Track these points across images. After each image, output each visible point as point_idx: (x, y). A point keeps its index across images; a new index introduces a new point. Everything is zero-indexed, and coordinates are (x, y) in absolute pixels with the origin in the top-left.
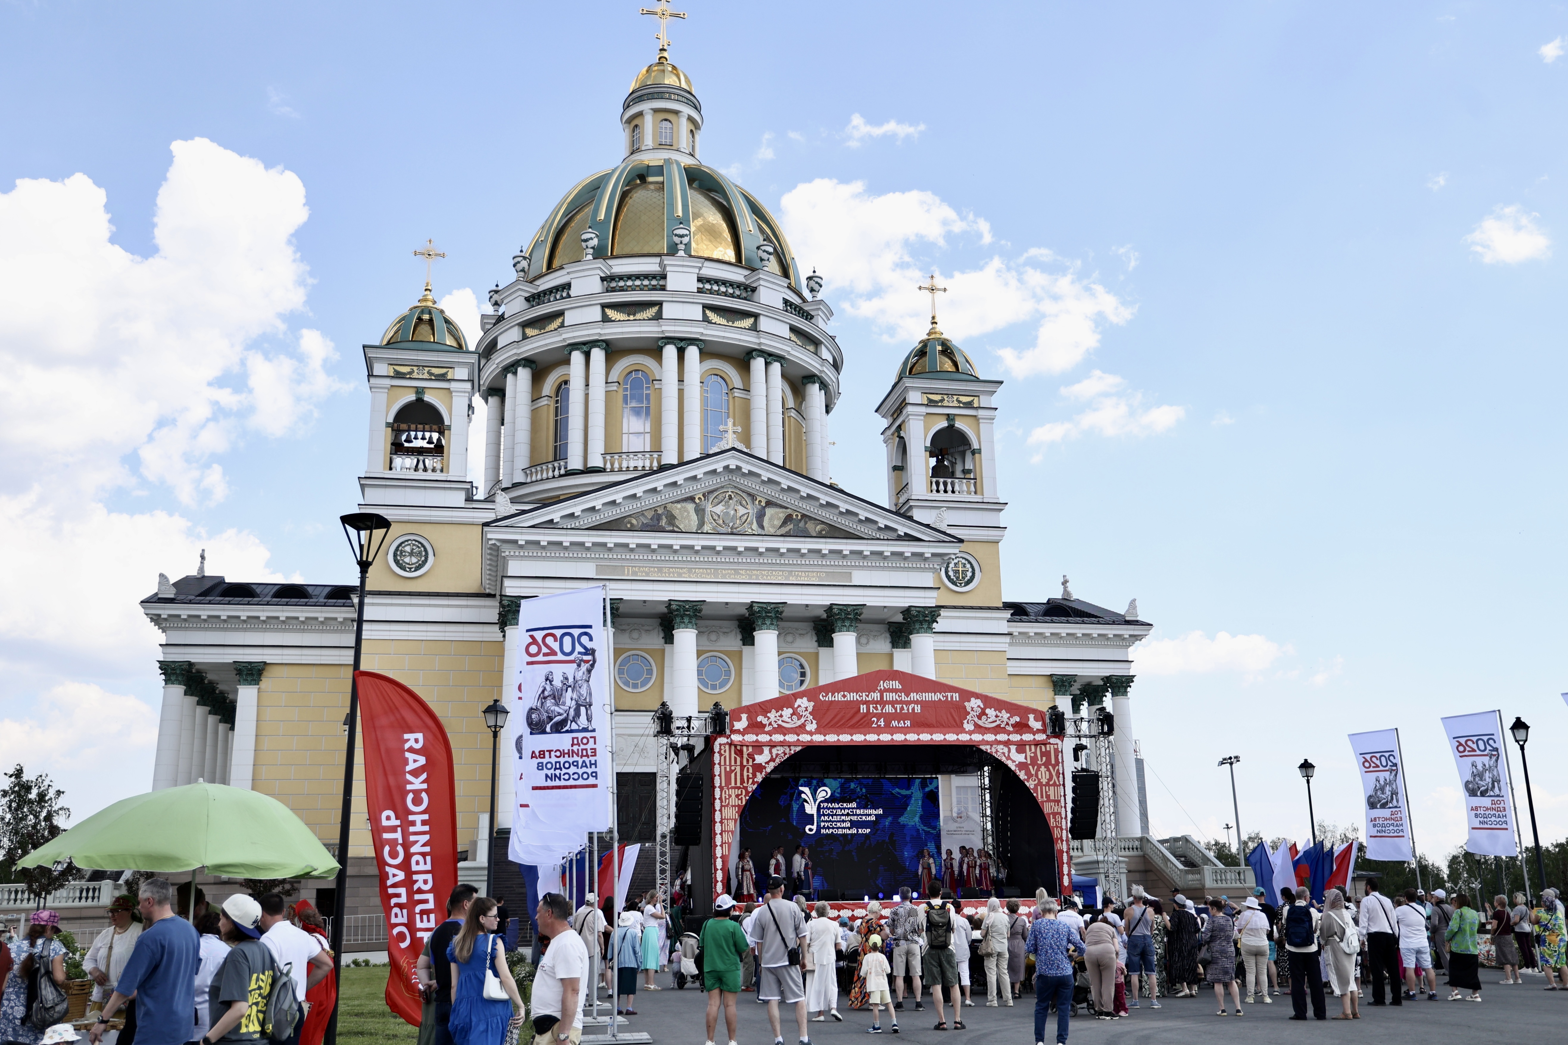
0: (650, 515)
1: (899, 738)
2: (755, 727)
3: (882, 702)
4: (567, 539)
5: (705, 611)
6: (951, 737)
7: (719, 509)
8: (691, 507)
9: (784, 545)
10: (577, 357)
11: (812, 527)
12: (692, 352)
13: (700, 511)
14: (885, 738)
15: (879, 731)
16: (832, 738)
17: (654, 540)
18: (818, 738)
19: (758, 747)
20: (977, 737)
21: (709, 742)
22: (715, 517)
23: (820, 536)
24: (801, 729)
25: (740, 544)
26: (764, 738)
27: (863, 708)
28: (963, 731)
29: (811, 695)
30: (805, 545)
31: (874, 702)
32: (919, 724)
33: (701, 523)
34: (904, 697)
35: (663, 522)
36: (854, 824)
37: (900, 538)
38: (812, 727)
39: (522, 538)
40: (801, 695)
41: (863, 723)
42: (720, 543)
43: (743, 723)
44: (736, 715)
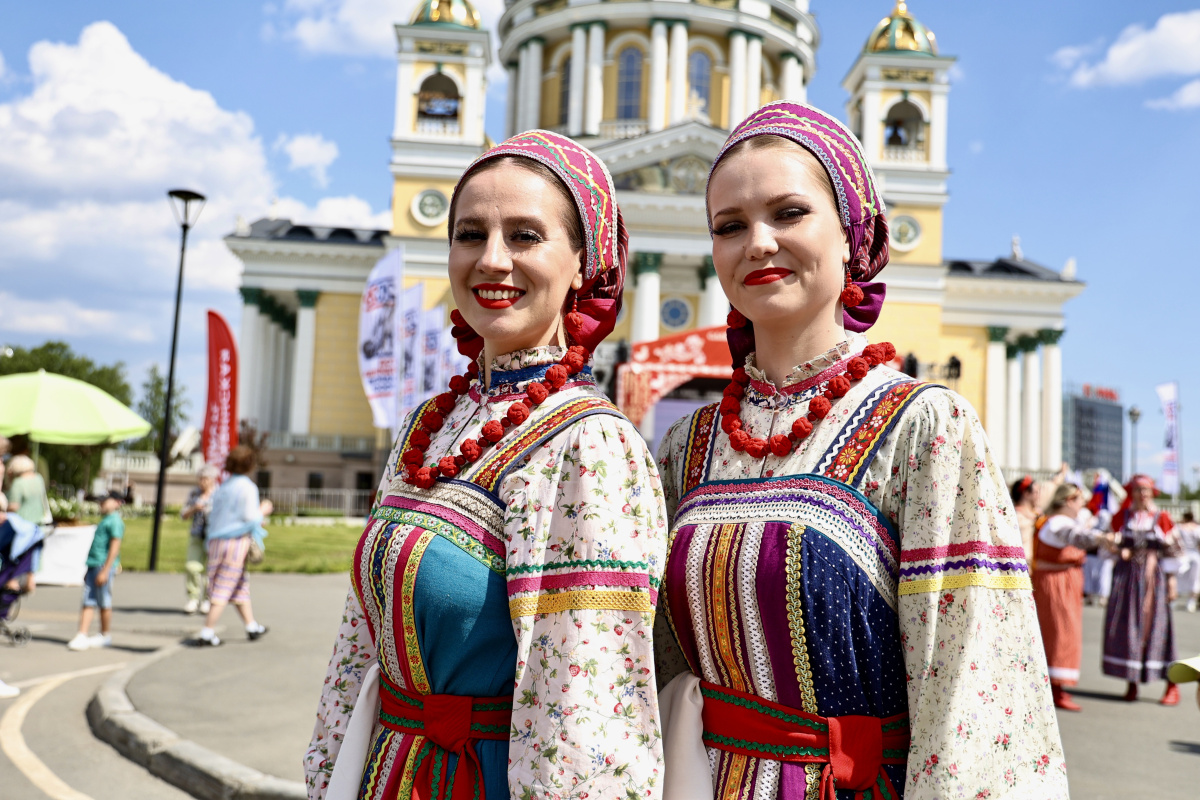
2: (653, 358)
5: (667, 261)
7: (681, 174)
8: (657, 171)
10: (579, 34)
12: (680, 32)
13: (665, 175)
16: (715, 370)
18: (706, 370)
19: (655, 375)
21: (615, 369)
22: (676, 178)
24: (690, 362)
26: (659, 367)
29: (701, 334)
33: (666, 186)
38: (701, 359)
40: (691, 334)
42: (679, 203)
43: (643, 354)
44: (638, 348)
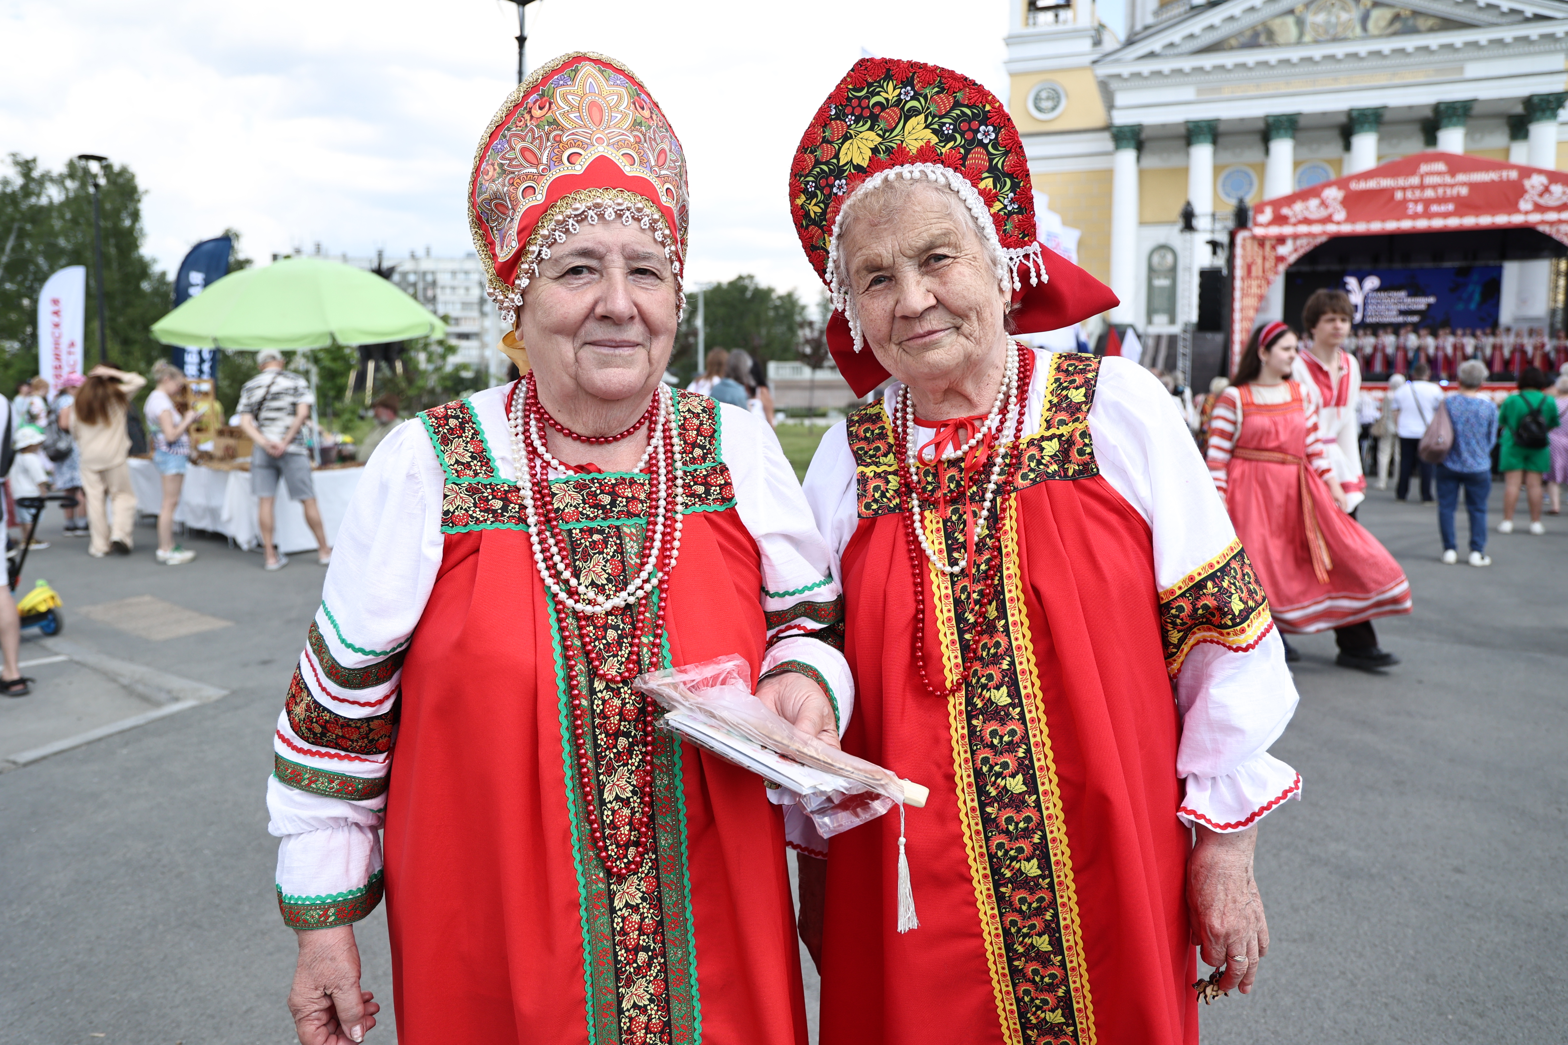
0: (1248, 33)
1: (1438, 223)
2: (1280, 220)
3: (1422, 187)
4: (1166, 66)
5: (1302, 122)
6: (1502, 220)
7: (1321, 18)
8: (1290, 20)
9: (1387, 46)
11: (1422, 23)
13: (1300, 23)
14: (1422, 224)
15: (1415, 216)
16: (1361, 227)
17: (1250, 57)
18: (1347, 229)
19: (1281, 239)
20: (1534, 218)
21: (1232, 235)
22: (1315, 26)
23: (1431, 30)
24: (1328, 220)
25: (1339, 50)
26: (1287, 230)
27: (1399, 195)
28: (1517, 211)
29: (1342, 183)
30: (1410, 43)
31: (1413, 188)
32: (1463, 206)
33: (1301, 34)
34: (1448, 179)
35: (1262, 39)
36: (1402, 313)
37: (1527, 20)
38: (1341, 214)
39: (1125, 71)
40: (1329, 184)
41: (1399, 210)
42: (1317, 52)
43: (1267, 215)
44: (1259, 209)
